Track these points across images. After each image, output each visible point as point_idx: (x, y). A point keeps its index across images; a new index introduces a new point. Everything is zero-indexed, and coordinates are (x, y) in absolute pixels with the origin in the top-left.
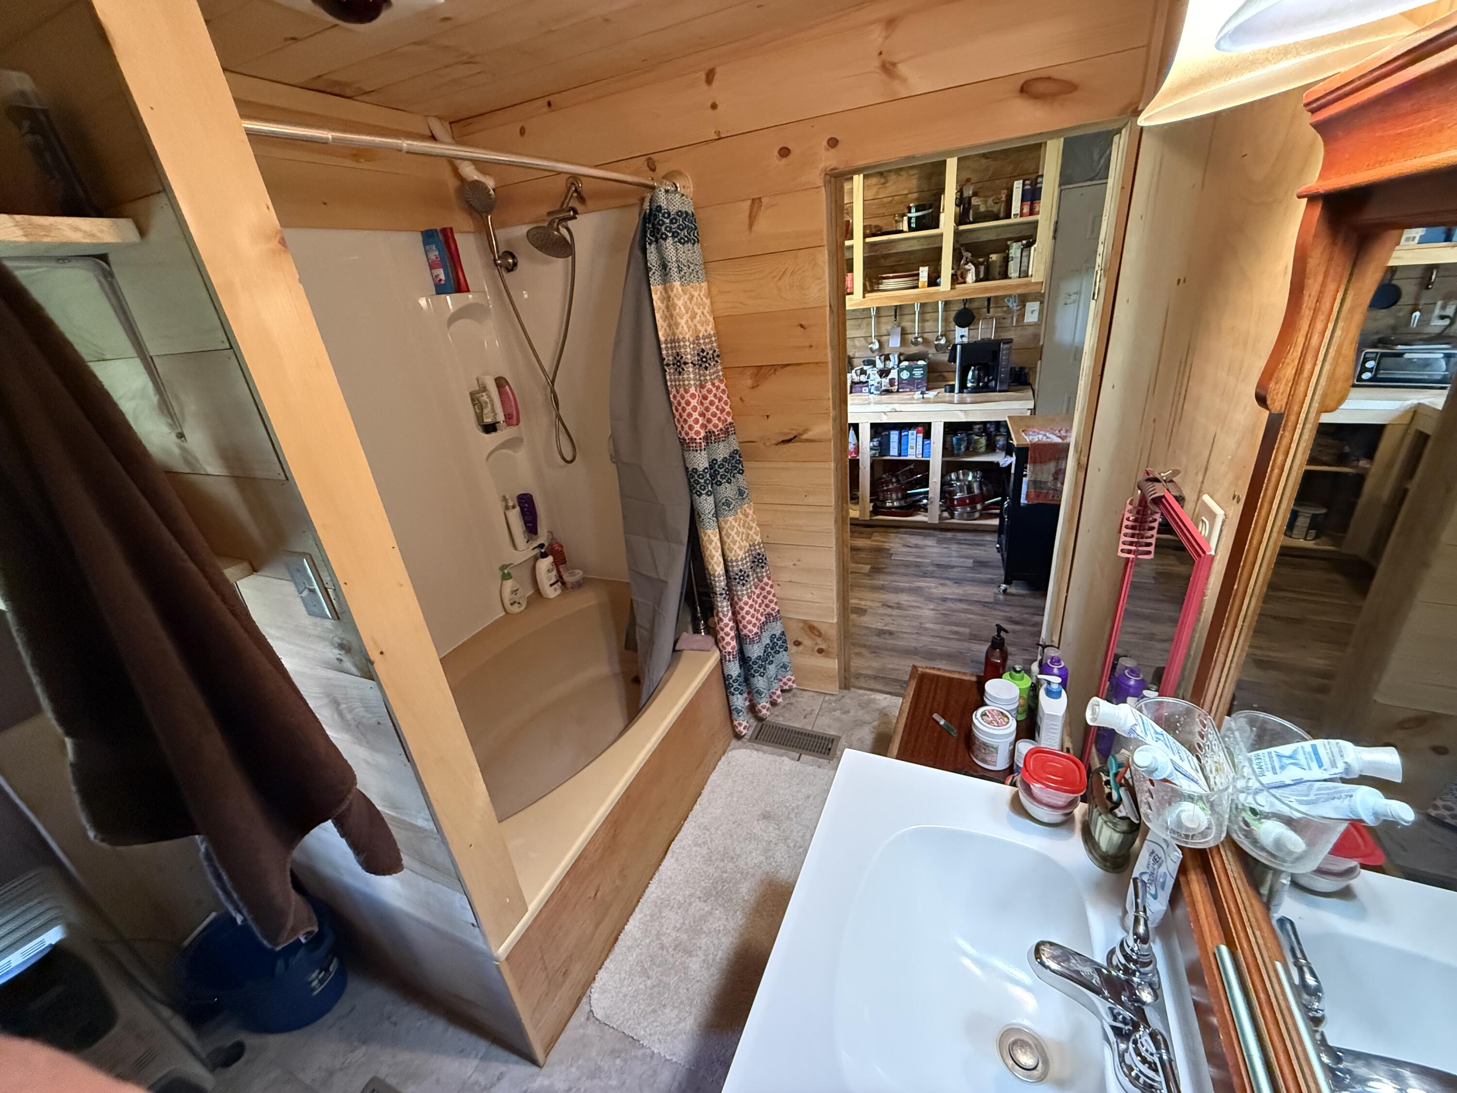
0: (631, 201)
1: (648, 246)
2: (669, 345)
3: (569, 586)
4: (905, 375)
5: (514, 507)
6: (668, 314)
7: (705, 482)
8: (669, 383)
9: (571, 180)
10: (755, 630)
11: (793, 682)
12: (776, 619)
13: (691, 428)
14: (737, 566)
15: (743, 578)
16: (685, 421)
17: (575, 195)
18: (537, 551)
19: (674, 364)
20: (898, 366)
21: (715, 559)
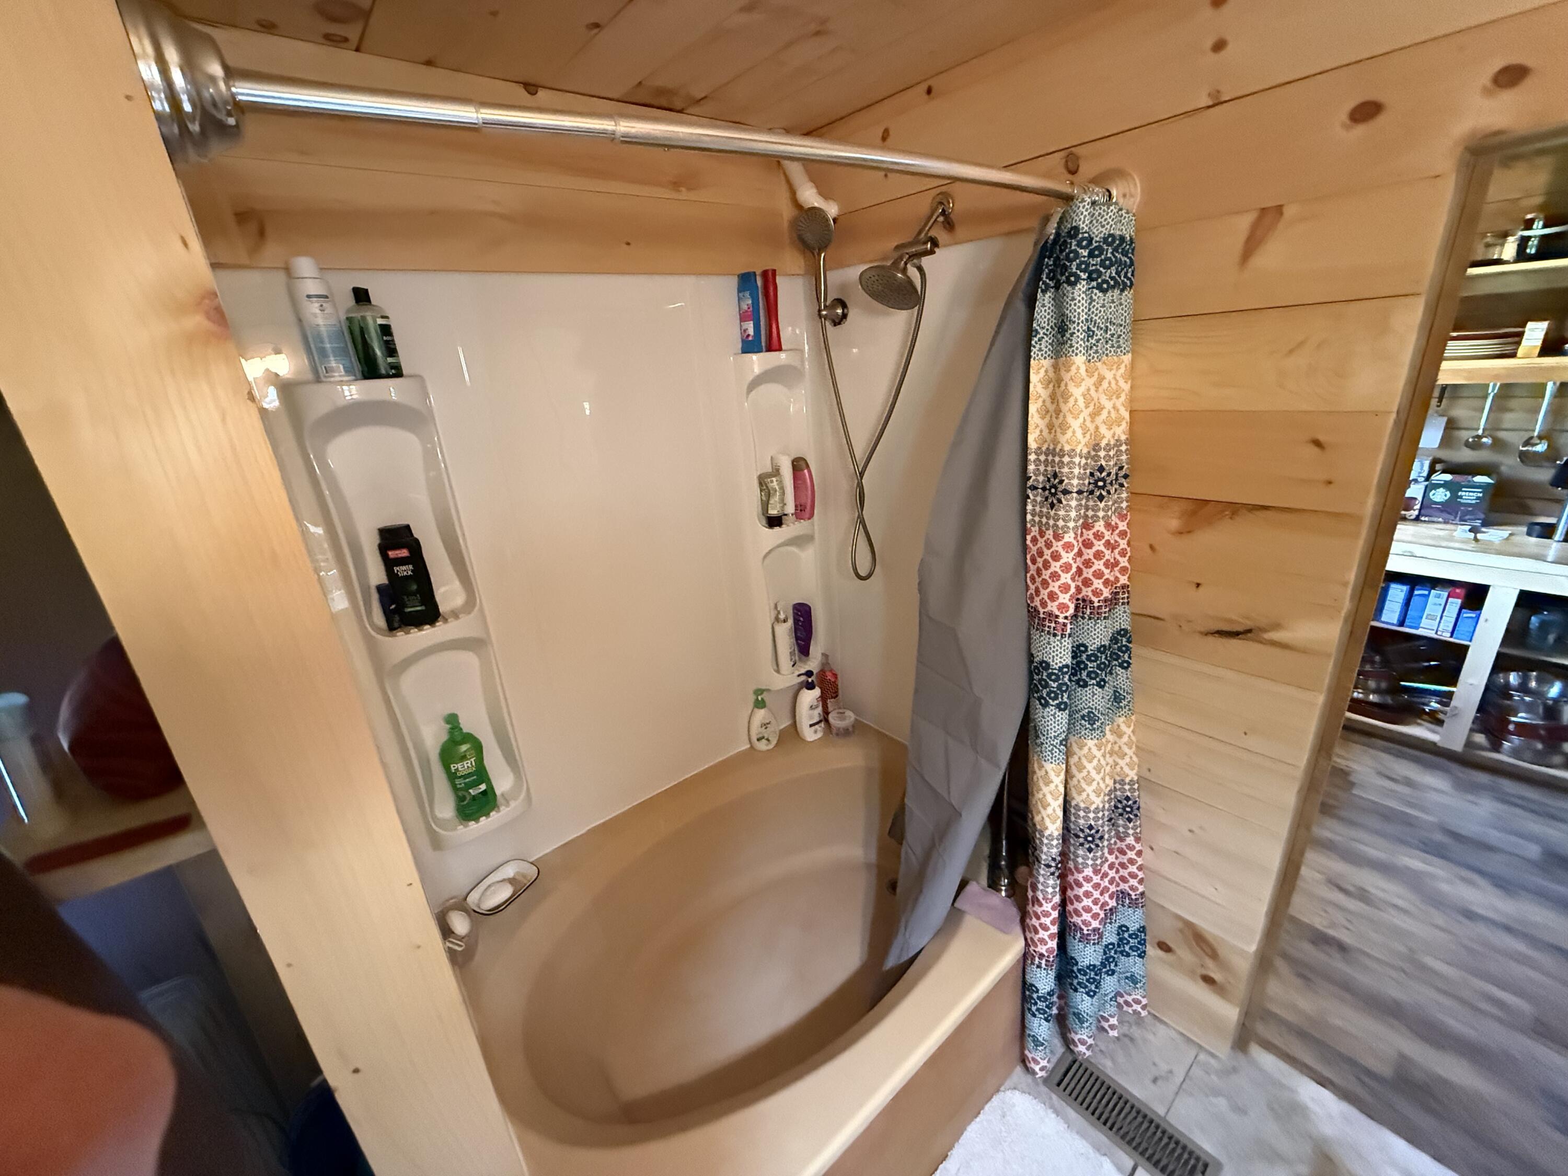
0: (1026, 224)
1: (1039, 295)
2: (1042, 458)
3: (834, 731)
4: (1440, 495)
5: (785, 621)
6: (1052, 408)
7: (1059, 687)
8: (1029, 517)
9: (938, 200)
10: (1095, 924)
11: (1144, 1008)
12: (1134, 904)
13: (1052, 596)
14: (1086, 818)
15: (1092, 839)
16: (1045, 584)
17: (941, 219)
18: (803, 678)
19: (1044, 489)
20: (1428, 478)
21: (1050, 810)
